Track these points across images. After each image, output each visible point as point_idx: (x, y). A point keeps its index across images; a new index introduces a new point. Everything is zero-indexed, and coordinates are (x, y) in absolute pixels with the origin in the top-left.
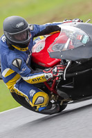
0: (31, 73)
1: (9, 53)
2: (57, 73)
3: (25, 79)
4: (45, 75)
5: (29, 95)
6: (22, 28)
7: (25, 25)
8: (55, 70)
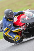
0: (15, 28)
1: (7, 22)
2: (24, 28)
3: (13, 31)
4: (20, 29)
5: (13, 37)
6: (11, 13)
7: (12, 12)
8: (24, 27)
